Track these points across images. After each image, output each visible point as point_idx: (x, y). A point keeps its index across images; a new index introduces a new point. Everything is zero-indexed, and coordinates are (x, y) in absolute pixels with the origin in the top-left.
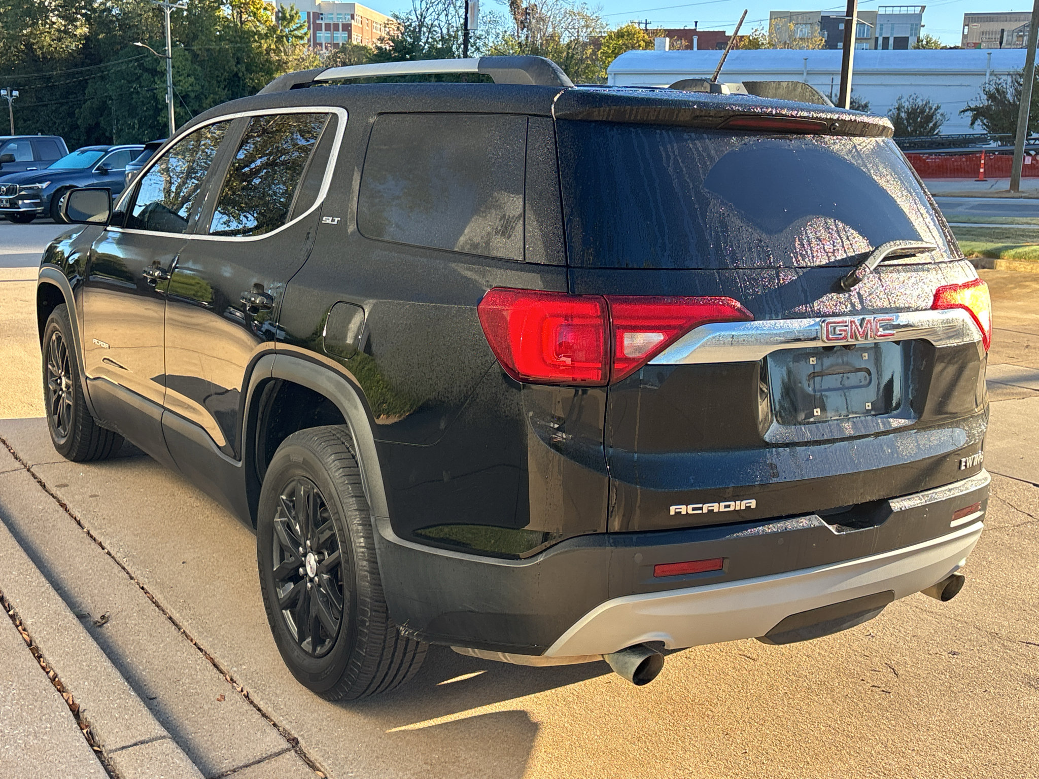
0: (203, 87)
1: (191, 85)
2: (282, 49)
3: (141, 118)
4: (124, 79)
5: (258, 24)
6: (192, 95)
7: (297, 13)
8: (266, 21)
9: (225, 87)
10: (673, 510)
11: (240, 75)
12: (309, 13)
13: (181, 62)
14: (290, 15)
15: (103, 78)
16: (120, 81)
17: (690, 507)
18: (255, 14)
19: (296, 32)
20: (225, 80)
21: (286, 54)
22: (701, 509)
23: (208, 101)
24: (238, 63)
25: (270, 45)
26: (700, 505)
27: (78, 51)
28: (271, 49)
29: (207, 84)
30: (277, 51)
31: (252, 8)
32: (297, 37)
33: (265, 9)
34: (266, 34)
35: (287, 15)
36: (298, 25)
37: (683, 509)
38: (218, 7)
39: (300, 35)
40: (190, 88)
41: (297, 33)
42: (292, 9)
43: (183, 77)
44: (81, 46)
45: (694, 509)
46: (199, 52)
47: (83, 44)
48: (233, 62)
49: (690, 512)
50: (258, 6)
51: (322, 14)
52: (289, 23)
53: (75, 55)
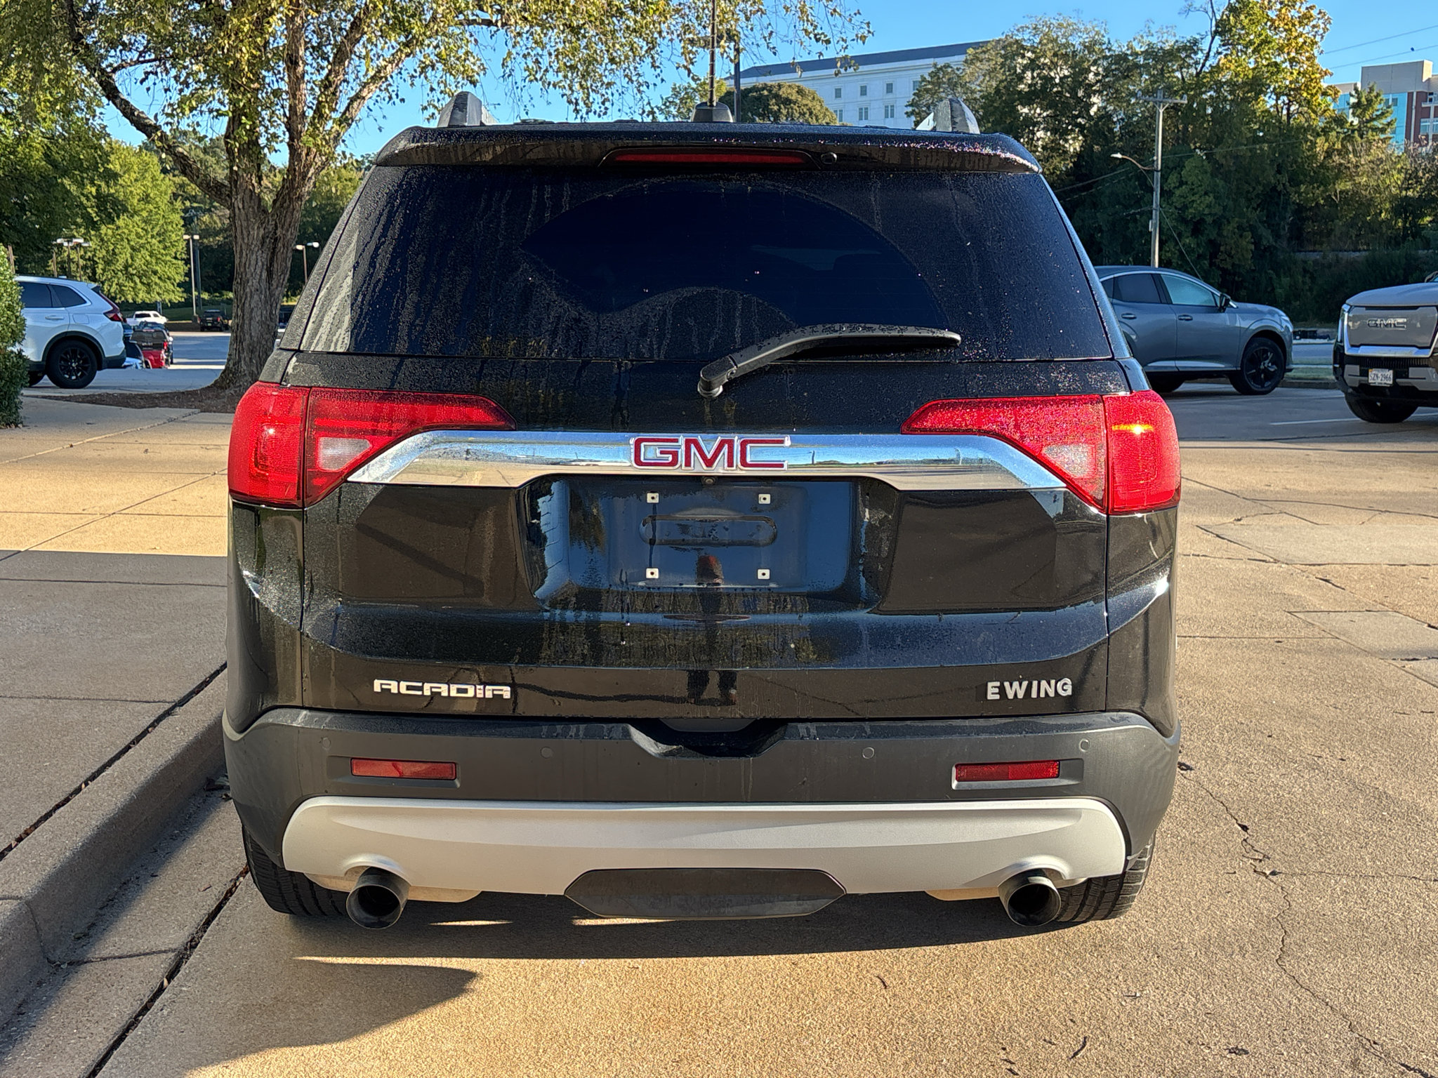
0: (1225, 208)
1: (1209, 206)
2: (1350, 148)
3: (1137, 255)
4: (1119, 203)
5: (1313, 116)
6: (1209, 220)
7: (1378, 95)
8: (1325, 111)
9: (1258, 206)
10: (377, 685)
11: (1280, 188)
12: (1410, 95)
13: (1197, 176)
14: (1367, 100)
15: (1094, 205)
16: (1114, 206)
17: (403, 684)
18: (1309, 102)
19: (1375, 123)
20: (1257, 196)
21: (1355, 156)
22: (421, 689)
23: (1230, 228)
24: (1279, 172)
25: (1334, 144)
26: (420, 684)
27: (1068, 173)
28: (1334, 150)
29: (1231, 203)
30: (1343, 152)
31: (1305, 95)
32: (1375, 129)
33: (1325, 94)
34: (1323, 130)
35: (1363, 99)
36: (1379, 113)
37: (393, 686)
38: (1256, 98)
39: (1380, 126)
40: (1206, 211)
41: (1377, 124)
42: (1371, 90)
43: (1197, 196)
44: (1071, 165)
45: (408, 688)
46: (1223, 161)
47: (1074, 163)
48: (1271, 172)
49: (403, 691)
50: (1314, 91)
51: (1431, 94)
52: (1365, 110)
53: (1064, 177)
